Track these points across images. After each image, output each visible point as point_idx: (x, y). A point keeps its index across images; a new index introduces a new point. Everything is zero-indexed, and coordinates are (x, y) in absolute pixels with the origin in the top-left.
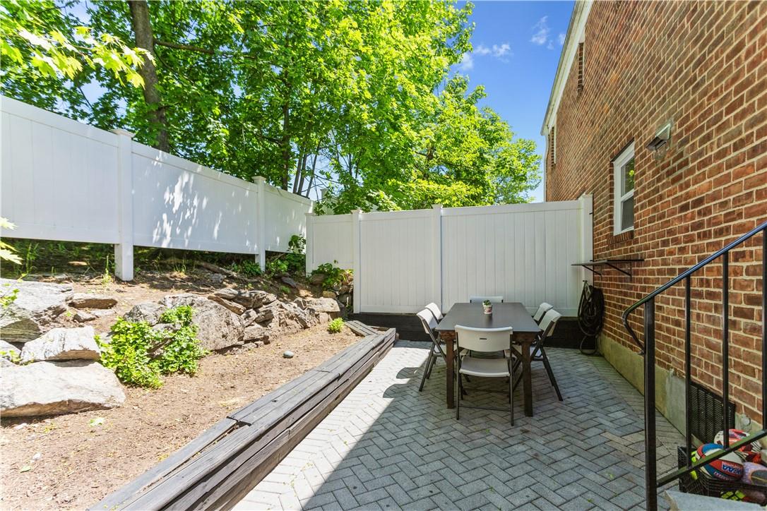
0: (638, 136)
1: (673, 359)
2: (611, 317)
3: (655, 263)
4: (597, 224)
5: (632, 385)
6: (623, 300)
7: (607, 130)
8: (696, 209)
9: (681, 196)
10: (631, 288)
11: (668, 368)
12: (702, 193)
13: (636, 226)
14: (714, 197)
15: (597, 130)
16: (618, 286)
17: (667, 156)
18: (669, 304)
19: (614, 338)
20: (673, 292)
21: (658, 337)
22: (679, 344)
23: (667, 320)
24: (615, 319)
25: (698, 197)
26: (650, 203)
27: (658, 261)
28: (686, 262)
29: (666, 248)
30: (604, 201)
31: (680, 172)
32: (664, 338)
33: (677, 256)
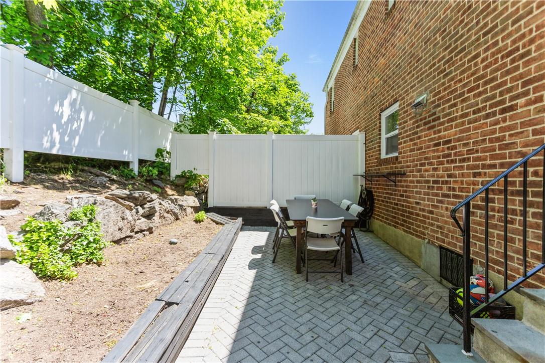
0: (402, 99)
1: (428, 233)
2: (379, 208)
3: (414, 176)
4: (369, 150)
5: (396, 249)
6: (389, 198)
7: (377, 94)
8: (446, 146)
9: (435, 137)
10: (396, 191)
11: (424, 239)
12: (450, 137)
13: (400, 153)
14: (459, 140)
15: (369, 92)
16: (385, 189)
17: (424, 113)
18: (425, 201)
19: (381, 221)
20: (428, 194)
21: (416, 220)
22: (432, 225)
23: (424, 210)
24: (382, 209)
25: (447, 139)
26: (411, 140)
27: (417, 175)
28: (438, 177)
29: (423, 168)
30: (374, 137)
31: (433, 123)
32: (421, 221)
33: (431, 172)
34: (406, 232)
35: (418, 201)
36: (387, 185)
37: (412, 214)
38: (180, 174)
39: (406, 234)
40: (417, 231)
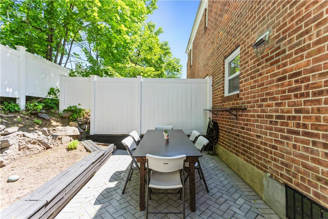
0: (243, 43)
1: (270, 168)
3: (255, 111)
4: (215, 90)
6: (231, 129)
7: (221, 45)
8: (293, 79)
9: (279, 72)
10: (237, 123)
11: (265, 172)
12: (300, 69)
13: (241, 91)
15: (215, 45)
16: (228, 122)
17: (266, 51)
18: (267, 135)
20: (271, 129)
21: (257, 152)
22: (275, 160)
23: (265, 144)
24: (226, 138)
25: (294, 72)
26: (252, 78)
27: (258, 110)
28: (283, 112)
29: (264, 103)
30: (219, 80)
31: (277, 58)
32: (262, 154)
33: (274, 107)
34: (247, 161)
35: (259, 134)
36: (230, 119)
37: (253, 145)
38: (66, 108)
39: (247, 163)
40: (258, 163)
